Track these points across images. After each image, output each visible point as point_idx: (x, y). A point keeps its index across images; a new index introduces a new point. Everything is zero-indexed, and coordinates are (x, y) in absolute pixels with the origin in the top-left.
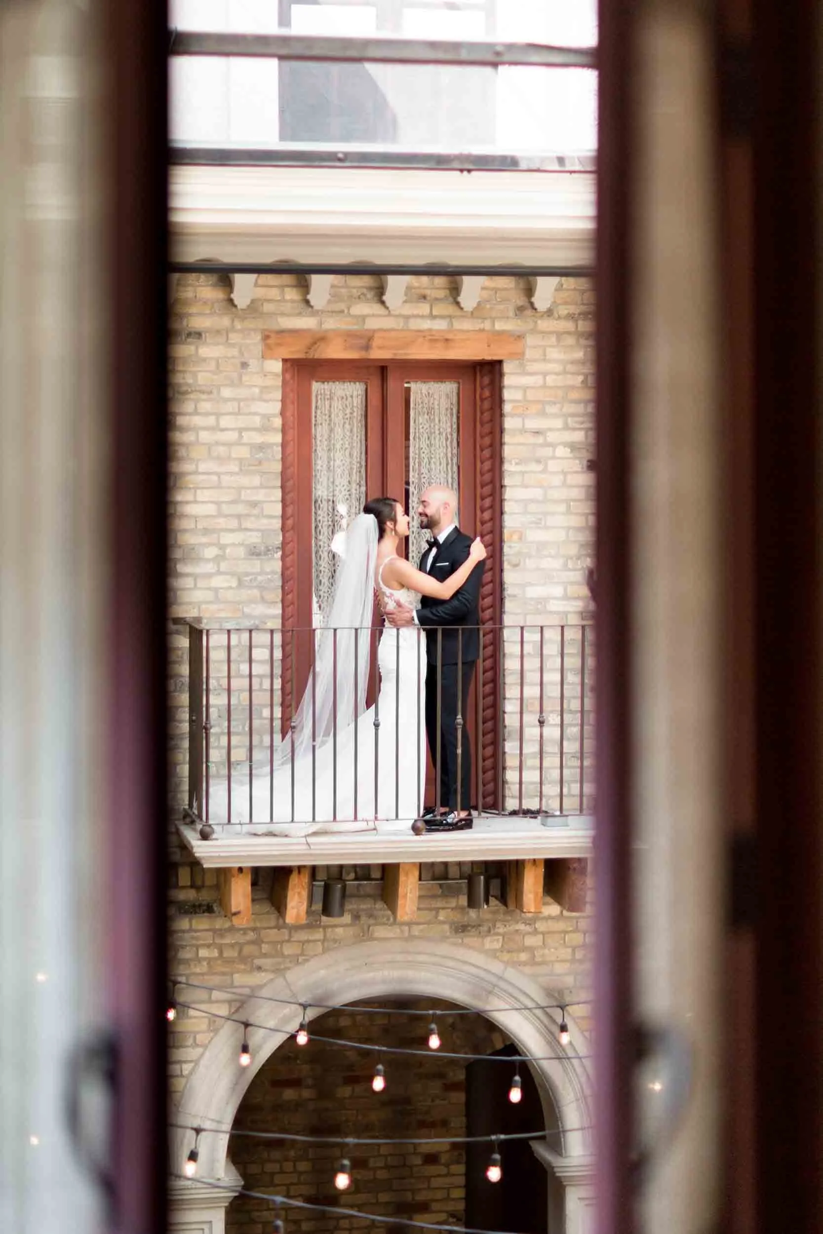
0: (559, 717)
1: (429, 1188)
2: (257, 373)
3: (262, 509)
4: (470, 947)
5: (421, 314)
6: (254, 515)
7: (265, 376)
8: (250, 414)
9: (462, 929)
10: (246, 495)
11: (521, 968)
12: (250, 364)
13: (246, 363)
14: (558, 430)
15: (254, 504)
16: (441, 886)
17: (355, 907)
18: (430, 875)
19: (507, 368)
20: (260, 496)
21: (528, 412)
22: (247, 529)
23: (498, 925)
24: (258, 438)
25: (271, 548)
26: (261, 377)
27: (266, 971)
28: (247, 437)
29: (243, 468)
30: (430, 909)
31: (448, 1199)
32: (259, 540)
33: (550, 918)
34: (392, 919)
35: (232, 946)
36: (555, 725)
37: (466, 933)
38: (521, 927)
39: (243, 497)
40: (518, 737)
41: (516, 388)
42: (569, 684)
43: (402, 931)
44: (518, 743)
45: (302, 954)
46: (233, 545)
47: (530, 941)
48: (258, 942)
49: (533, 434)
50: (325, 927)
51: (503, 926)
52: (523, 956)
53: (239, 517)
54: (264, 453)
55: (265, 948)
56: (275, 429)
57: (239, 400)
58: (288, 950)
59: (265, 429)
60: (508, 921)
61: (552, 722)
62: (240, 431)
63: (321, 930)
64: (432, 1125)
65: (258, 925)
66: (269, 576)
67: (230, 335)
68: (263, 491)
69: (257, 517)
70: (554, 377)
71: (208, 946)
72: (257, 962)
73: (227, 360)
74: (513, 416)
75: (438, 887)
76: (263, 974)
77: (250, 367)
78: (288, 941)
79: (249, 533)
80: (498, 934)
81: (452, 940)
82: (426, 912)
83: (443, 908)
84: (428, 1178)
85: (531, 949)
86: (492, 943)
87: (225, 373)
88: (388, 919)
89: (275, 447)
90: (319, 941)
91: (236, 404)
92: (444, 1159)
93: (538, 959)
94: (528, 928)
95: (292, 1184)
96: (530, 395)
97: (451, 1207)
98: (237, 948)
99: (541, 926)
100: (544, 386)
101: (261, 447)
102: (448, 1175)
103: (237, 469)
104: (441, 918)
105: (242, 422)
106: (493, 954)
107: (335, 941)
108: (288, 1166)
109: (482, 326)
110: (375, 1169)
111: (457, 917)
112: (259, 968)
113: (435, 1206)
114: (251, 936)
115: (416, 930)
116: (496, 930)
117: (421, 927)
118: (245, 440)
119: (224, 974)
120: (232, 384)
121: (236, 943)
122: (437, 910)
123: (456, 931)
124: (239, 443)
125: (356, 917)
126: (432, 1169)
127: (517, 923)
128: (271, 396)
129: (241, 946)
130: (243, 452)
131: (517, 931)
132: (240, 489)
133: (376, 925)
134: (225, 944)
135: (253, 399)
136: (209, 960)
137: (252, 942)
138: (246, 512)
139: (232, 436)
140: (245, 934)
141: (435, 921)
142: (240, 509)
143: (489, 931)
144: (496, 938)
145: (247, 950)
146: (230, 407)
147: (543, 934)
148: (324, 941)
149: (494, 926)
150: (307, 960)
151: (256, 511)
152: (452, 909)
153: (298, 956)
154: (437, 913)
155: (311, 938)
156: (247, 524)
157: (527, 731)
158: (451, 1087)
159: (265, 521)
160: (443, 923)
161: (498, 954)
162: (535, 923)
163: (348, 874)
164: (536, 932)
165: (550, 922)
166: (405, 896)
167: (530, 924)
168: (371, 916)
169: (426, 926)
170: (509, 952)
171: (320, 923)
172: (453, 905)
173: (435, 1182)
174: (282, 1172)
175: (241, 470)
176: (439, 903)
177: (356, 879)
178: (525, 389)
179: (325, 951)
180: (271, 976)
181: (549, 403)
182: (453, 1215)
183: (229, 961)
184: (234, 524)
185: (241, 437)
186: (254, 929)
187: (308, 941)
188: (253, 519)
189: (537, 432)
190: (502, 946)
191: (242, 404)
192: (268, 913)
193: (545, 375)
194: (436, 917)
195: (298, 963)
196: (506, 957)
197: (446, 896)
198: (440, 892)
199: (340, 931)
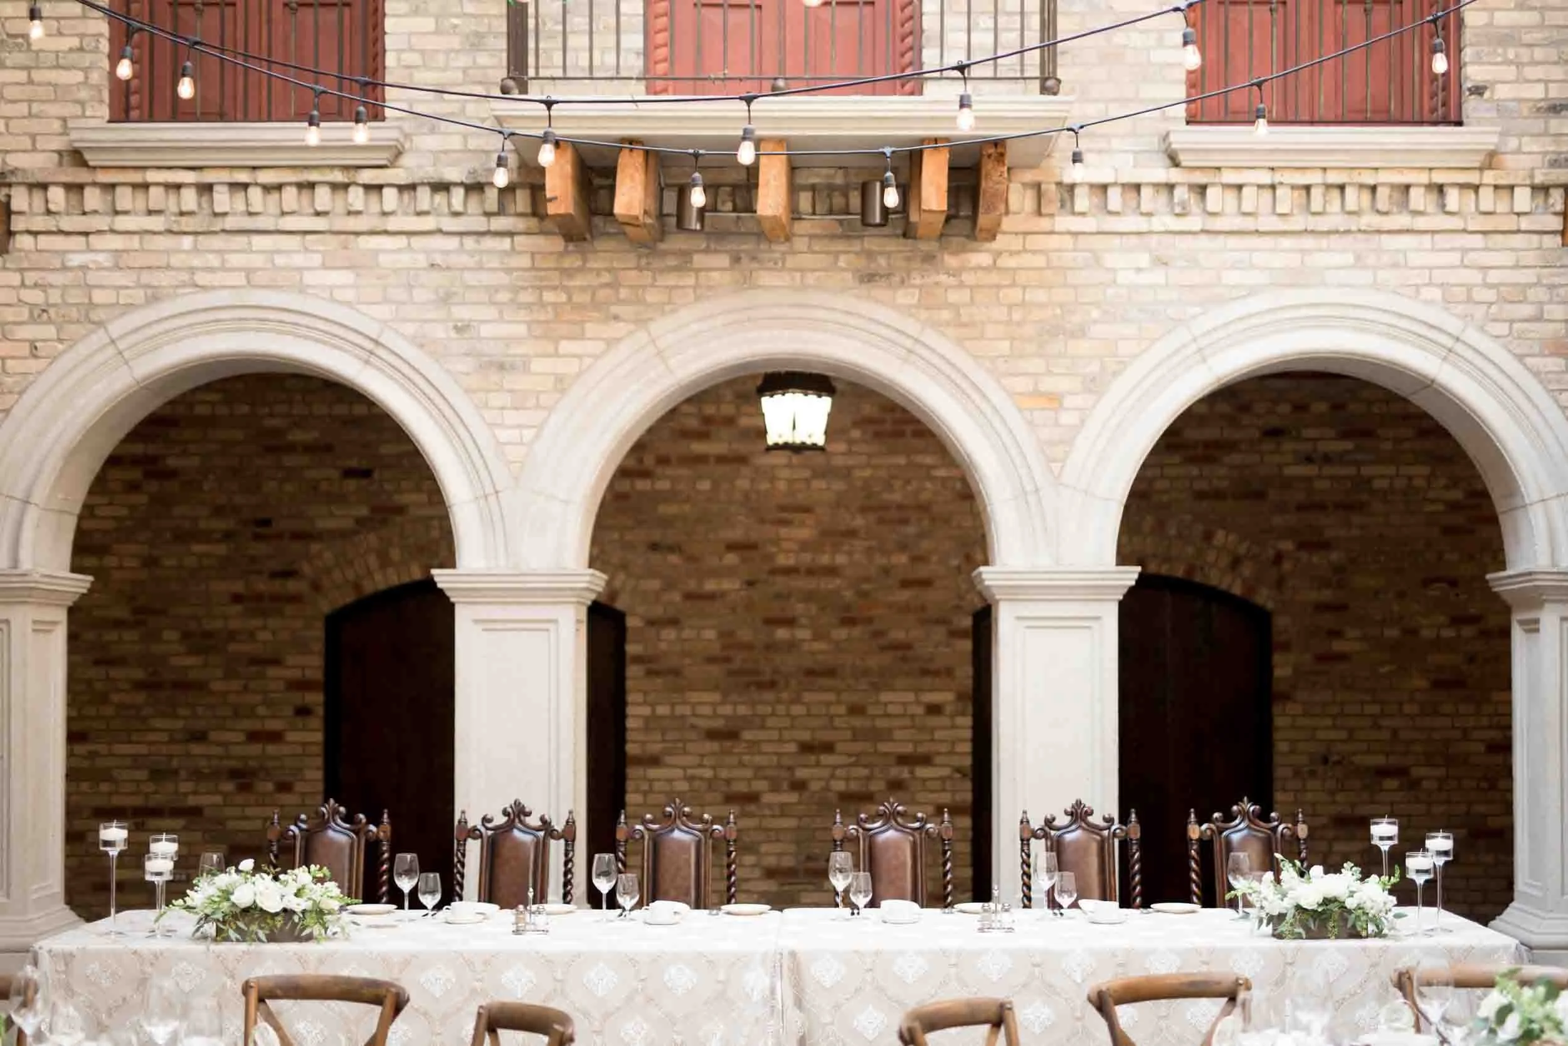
0: (992, 20)
1: (932, 740)
4: (877, 301)
9: (869, 278)
11: (942, 329)
16: (841, 222)
17: (734, 247)
18: (826, 207)
23: (914, 274)
27: (624, 321)
30: (827, 253)
31: (952, 753)
33: (980, 268)
34: (780, 264)
35: (583, 289)
36: (987, 29)
37: (873, 284)
38: (943, 278)
40: (939, 43)
43: (793, 279)
44: (938, 51)
45: (669, 303)
47: (953, 297)
48: (614, 285)
50: (697, 271)
51: (921, 277)
52: (946, 315)
55: (624, 293)
58: (652, 297)
60: (927, 270)
61: (982, 25)
63: (693, 274)
64: (936, 673)
65: (615, 265)
71: (555, 288)
72: (614, 309)
75: (837, 225)
76: (622, 324)
78: (653, 286)
80: (914, 286)
81: (856, 291)
82: (823, 256)
83: (847, 252)
84: (933, 730)
85: (956, 307)
86: (906, 297)
88: (776, 263)
90: (689, 287)
92: (949, 709)
93: (965, 319)
94: (952, 281)
95: (786, 728)
97: (956, 761)
98: (590, 293)
99: (968, 278)
102: (954, 727)
104: (842, 263)
106: (907, 310)
107: (710, 288)
108: (781, 709)
110: (874, 717)
111: (861, 263)
112: (616, 318)
113: (938, 760)
114: (606, 278)
115: (811, 278)
116: (913, 282)
117: (817, 274)
119: (574, 323)
121: (589, 286)
122: (837, 254)
123: (862, 281)
125: (736, 260)
126: (934, 721)
127: (938, 273)
129: (594, 290)
131: (937, 284)
133: (760, 269)
134: (575, 287)
136: (555, 305)
137: (607, 285)
140: (599, 275)
141: (833, 267)
143: (903, 282)
144: (911, 290)
145: (602, 294)
147: (971, 288)
148: (695, 287)
149: (909, 276)
150: (673, 311)
152: (856, 253)
153: (664, 304)
154: (837, 259)
155: (681, 284)
157: (949, 37)
158: (955, 634)
160: (843, 270)
161: (913, 311)
162: (960, 275)
163: (724, 203)
164: (961, 285)
165: (980, 274)
166: (767, 183)
167: (954, 276)
168: (754, 259)
169: (822, 273)
170: (927, 308)
171: (691, 265)
172: (857, 249)
173: (938, 735)
174: (773, 714)
176: (840, 246)
177: (735, 210)
179: (698, 299)
180: (632, 327)
182: (958, 770)
183: (581, 307)
186: (610, 270)
187: (677, 287)
190: (919, 300)
192: (628, 251)
194: (836, 263)
195: (663, 313)
196: (924, 314)
197: (848, 237)
198: (840, 231)
199: (715, 275)
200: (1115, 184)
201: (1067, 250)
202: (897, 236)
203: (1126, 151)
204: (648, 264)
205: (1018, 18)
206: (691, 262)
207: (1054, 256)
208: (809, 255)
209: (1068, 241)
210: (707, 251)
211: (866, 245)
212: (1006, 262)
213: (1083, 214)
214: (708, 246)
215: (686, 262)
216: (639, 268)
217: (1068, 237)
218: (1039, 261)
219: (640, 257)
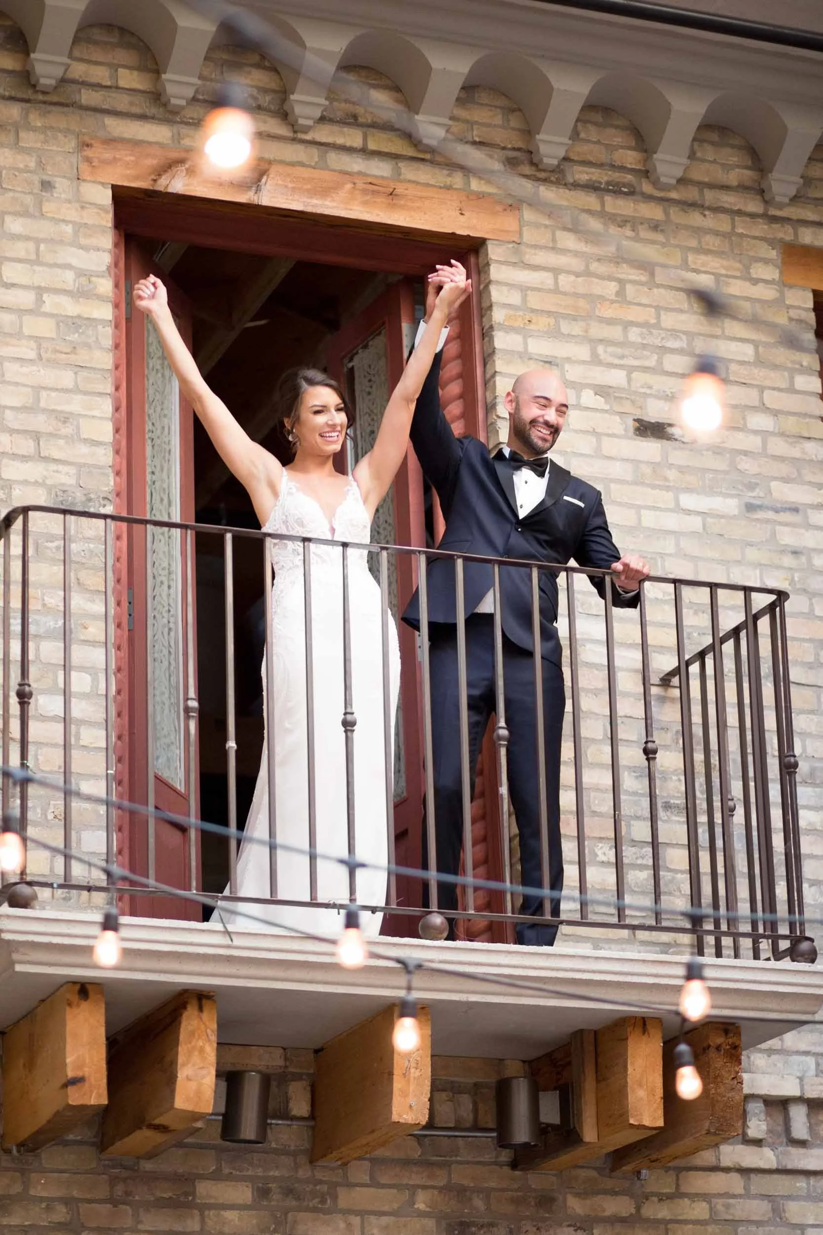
0: (616, 852)
2: (70, 202)
3: (78, 427)
5: (348, 144)
6: (66, 437)
7: (83, 208)
8: (56, 265)
10: (47, 400)
12: (57, 185)
13: (49, 183)
14: (584, 362)
15: (65, 418)
17: (260, 1172)
19: (494, 252)
20: (75, 404)
21: (532, 327)
22: (47, 459)
23: (527, 1225)
24: (71, 307)
25: (92, 496)
26: (77, 210)
28: (50, 302)
29: (44, 355)
30: (400, 1187)
32: (72, 481)
33: (618, 1219)
36: (606, 864)
39: (43, 404)
41: (511, 286)
42: (628, 793)
43: (349, 1226)
46: (25, 482)
48: (73, 1227)
49: (542, 363)
50: (203, 1208)
51: (535, 1229)
53: (36, 436)
54: (80, 334)
56: (100, 298)
57: (38, 241)
59: (82, 294)
60: (544, 1220)
61: (599, 857)
62: (40, 291)
63: (196, 1212)
65: (75, 1193)
66: (92, 546)
67: (22, 134)
68: (79, 397)
69: (70, 439)
70: (572, 278)
73: (17, 173)
74: (510, 329)
75: (416, 1143)
77: (57, 190)
78: (133, 1229)
79: (53, 467)
82: (393, 1191)
83: (424, 1187)
87: (11, 194)
88: (323, 1201)
89: (100, 327)
91: (31, 245)
96: (534, 301)
100: (556, 290)
101: (76, 323)
103: (32, 355)
104: (421, 1206)
105: (41, 276)
109: (449, 180)
111: (449, 1204)
114: (62, 1213)
115: (375, 1226)
117: (385, 1220)
118: (47, 308)
120: (24, 213)
122: (412, 1190)
124: (35, 311)
125: (263, 1193)
127: (561, 1224)
128: (93, 241)
130: (44, 328)
132: (38, 389)
133: (300, 1209)
135: (61, 242)
137: (63, 1227)
138: (50, 429)
139: (26, 299)
140: (49, 1209)
141: (409, 1210)
142: (40, 422)
146: (21, 249)
149: (519, 1227)
151: (67, 430)
152: (441, 1189)
154: (413, 1195)
156: (52, 449)
159: (84, 449)
160: (425, 1215)
162: (592, 1228)
165: (618, 1227)
168: (289, 1192)
169: (392, 1219)
171: (194, 1199)
172: (442, 1183)
175: (40, 357)
176: (416, 1178)
178: (524, 289)
181: (566, 317)
184: (27, 446)
185: (40, 301)
186: (67, 1201)
188: (61, 442)
189: (550, 363)
191: (42, 247)
193: (556, 271)
194: (412, 1204)
197: (430, 1164)
198: (416, 1154)
199: (231, 1215)
200: (800, 1100)
201: (734, 1196)
202: (501, 1165)
203: (806, 1053)
204: (128, 1193)
205: (649, 850)
206: (193, 1194)
207: (719, 1203)
208: (372, 1190)
209: (736, 1183)
210: (217, 1176)
211: (456, 1179)
212: (652, 1210)
213: (758, 1143)
214: (219, 1169)
215: (186, 1194)
216: (114, 1201)
217: (735, 1176)
218: (700, 1210)
219: (113, 1181)
